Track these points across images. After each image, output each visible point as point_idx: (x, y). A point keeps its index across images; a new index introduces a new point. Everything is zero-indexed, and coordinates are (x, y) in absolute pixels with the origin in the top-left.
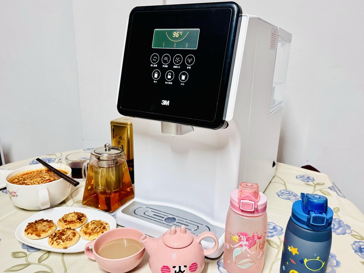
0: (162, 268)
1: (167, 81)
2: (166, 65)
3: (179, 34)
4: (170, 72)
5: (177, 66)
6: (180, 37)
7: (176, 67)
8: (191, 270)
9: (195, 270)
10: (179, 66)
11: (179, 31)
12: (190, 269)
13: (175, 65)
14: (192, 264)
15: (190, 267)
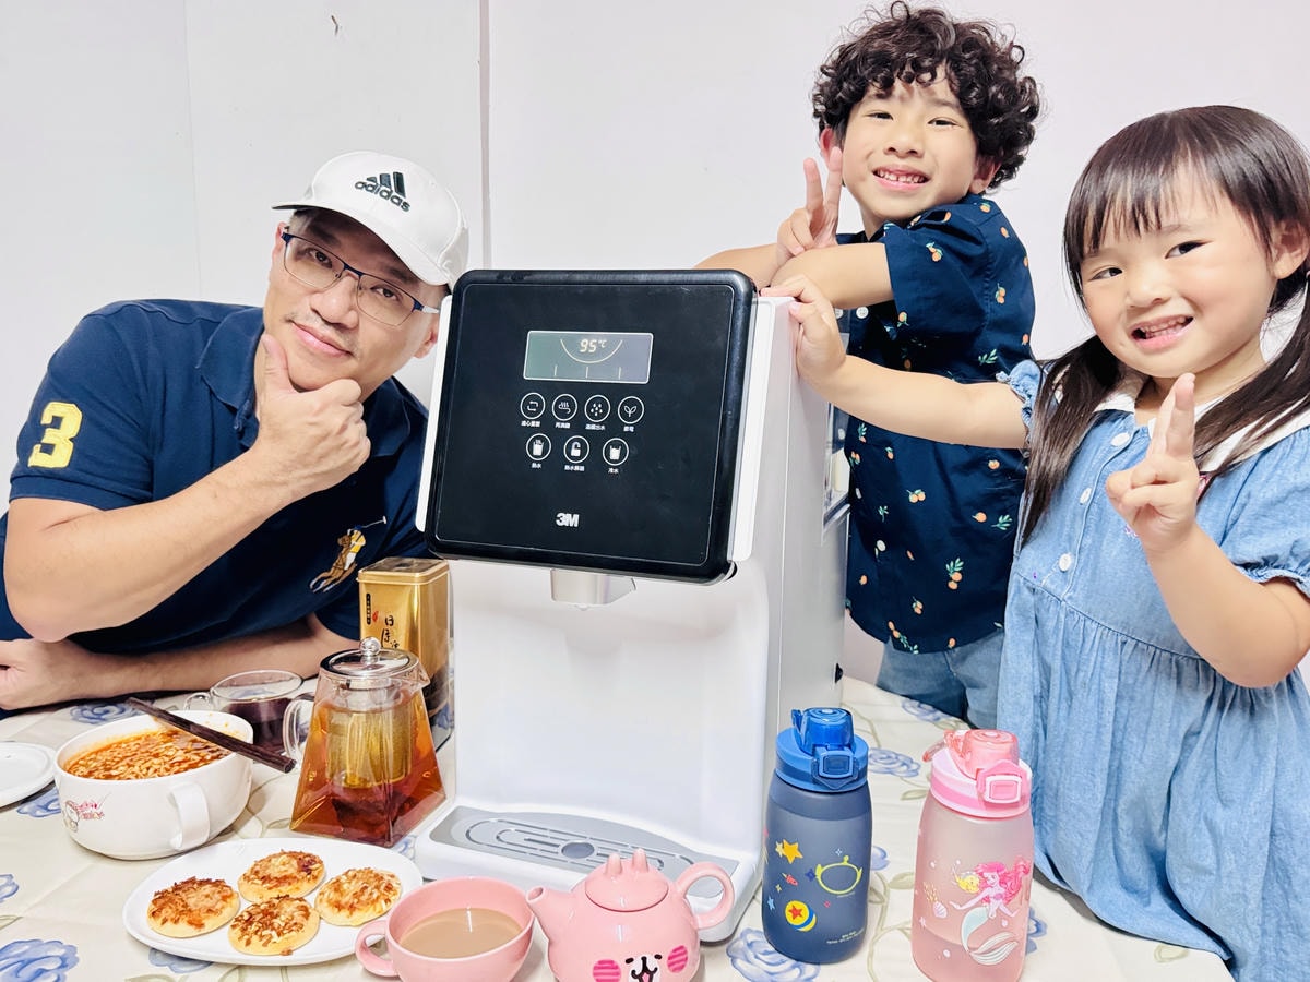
0: (595, 968)
1: (570, 464)
2: (565, 422)
3: (597, 344)
4: (578, 440)
5: (596, 424)
6: (600, 352)
7: (593, 427)
8: (672, 967)
9: (683, 967)
10: (601, 424)
11: (598, 338)
12: (670, 965)
13: (591, 423)
14: (675, 951)
15: (670, 958)
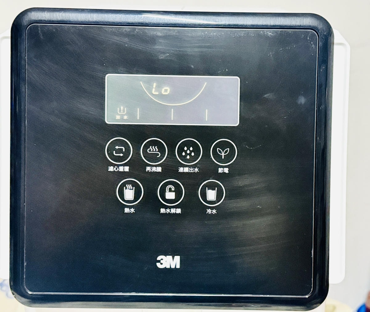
1: (166, 207)
2: (156, 166)
5: (189, 166)
7: (186, 170)
10: (194, 166)
13: (184, 166)
